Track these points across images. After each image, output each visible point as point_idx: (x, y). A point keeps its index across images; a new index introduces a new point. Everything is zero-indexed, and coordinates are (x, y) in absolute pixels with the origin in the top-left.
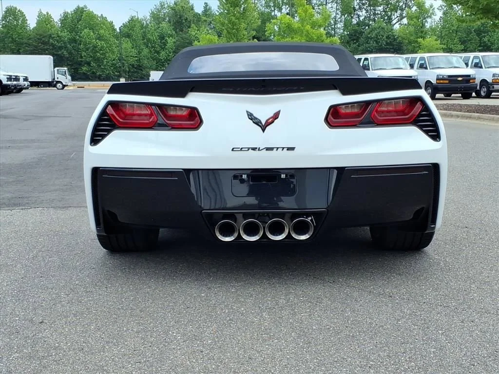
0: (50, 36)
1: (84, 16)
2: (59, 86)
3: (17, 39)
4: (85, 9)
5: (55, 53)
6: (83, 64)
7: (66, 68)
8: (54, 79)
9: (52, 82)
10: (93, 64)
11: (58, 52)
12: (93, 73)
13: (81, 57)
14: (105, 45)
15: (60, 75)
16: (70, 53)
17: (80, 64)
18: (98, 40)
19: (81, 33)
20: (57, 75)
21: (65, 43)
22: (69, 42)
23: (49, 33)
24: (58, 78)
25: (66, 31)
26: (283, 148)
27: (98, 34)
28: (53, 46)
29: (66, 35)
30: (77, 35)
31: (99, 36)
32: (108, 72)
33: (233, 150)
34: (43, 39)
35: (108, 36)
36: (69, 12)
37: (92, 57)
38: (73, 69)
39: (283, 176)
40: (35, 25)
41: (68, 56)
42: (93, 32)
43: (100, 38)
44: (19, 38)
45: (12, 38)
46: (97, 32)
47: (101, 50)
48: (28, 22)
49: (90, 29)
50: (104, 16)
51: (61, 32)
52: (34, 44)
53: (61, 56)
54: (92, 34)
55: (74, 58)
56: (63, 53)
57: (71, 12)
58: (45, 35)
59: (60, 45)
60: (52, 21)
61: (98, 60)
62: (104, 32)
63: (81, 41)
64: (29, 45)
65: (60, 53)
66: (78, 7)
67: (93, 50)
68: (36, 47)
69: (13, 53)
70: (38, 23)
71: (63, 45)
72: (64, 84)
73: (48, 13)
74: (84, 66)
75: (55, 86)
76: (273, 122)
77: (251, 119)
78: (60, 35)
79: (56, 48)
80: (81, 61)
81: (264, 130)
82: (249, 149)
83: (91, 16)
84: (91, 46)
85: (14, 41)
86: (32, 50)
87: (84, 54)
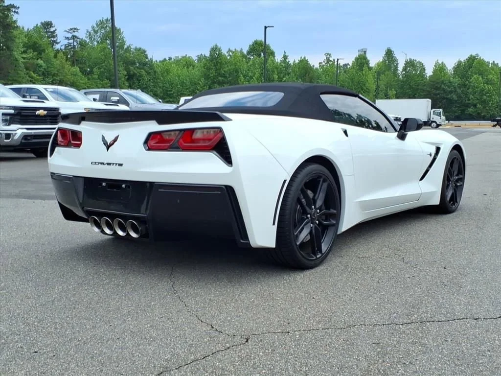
0: (442, 82)
1: (475, 63)
2: (434, 125)
3: (413, 86)
4: (477, 57)
5: (445, 96)
6: (470, 105)
7: (441, 110)
8: (430, 119)
9: (428, 121)
10: (478, 106)
11: (448, 95)
12: (479, 114)
13: (469, 100)
14: (492, 88)
15: (436, 116)
16: (459, 97)
17: (468, 106)
18: (485, 85)
19: (471, 78)
20: (432, 116)
21: (455, 88)
22: (458, 87)
23: (442, 80)
24: (433, 118)
25: (457, 77)
26: (116, 164)
27: (487, 79)
28: (444, 91)
29: (457, 81)
30: (467, 80)
31: (487, 80)
32: (492, 112)
33: (92, 163)
34: (436, 85)
35: (496, 80)
36: (462, 61)
37: (478, 99)
38: (460, 110)
39: (124, 186)
40: (432, 74)
41: (456, 99)
42: (482, 78)
43: (488, 82)
44: (415, 85)
45: (410, 85)
46: (486, 77)
47: (488, 93)
48: (426, 72)
49: (479, 75)
50: (496, 62)
51: (453, 78)
52: (428, 89)
53: (450, 99)
54: (480, 78)
55: (462, 101)
56: (452, 96)
57: (464, 60)
58: (438, 81)
59: (450, 89)
60: (445, 69)
61: (484, 102)
62: (492, 77)
63: (470, 86)
64: (424, 90)
65: (449, 96)
66: (471, 55)
67: (480, 92)
68: (429, 92)
69: (410, 98)
70: (435, 72)
71: (453, 90)
72: (438, 123)
73: (442, 63)
74: (470, 107)
75: (430, 125)
76: (113, 144)
77: (103, 141)
78: (452, 81)
79: (446, 92)
80: (469, 104)
81: (108, 149)
82: (99, 163)
83: (482, 63)
84: (479, 89)
85: (411, 87)
86: (424, 95)
87: (471, 97)
